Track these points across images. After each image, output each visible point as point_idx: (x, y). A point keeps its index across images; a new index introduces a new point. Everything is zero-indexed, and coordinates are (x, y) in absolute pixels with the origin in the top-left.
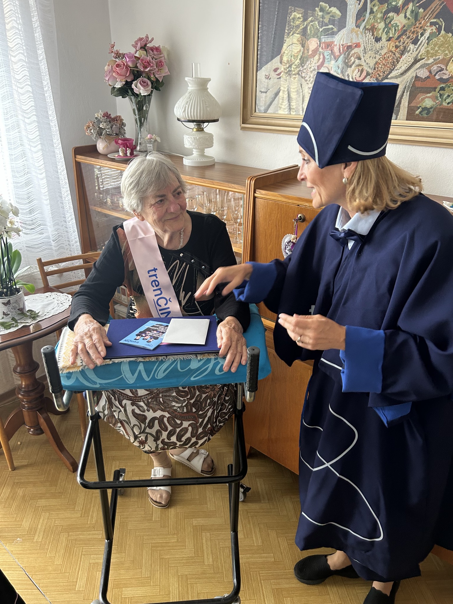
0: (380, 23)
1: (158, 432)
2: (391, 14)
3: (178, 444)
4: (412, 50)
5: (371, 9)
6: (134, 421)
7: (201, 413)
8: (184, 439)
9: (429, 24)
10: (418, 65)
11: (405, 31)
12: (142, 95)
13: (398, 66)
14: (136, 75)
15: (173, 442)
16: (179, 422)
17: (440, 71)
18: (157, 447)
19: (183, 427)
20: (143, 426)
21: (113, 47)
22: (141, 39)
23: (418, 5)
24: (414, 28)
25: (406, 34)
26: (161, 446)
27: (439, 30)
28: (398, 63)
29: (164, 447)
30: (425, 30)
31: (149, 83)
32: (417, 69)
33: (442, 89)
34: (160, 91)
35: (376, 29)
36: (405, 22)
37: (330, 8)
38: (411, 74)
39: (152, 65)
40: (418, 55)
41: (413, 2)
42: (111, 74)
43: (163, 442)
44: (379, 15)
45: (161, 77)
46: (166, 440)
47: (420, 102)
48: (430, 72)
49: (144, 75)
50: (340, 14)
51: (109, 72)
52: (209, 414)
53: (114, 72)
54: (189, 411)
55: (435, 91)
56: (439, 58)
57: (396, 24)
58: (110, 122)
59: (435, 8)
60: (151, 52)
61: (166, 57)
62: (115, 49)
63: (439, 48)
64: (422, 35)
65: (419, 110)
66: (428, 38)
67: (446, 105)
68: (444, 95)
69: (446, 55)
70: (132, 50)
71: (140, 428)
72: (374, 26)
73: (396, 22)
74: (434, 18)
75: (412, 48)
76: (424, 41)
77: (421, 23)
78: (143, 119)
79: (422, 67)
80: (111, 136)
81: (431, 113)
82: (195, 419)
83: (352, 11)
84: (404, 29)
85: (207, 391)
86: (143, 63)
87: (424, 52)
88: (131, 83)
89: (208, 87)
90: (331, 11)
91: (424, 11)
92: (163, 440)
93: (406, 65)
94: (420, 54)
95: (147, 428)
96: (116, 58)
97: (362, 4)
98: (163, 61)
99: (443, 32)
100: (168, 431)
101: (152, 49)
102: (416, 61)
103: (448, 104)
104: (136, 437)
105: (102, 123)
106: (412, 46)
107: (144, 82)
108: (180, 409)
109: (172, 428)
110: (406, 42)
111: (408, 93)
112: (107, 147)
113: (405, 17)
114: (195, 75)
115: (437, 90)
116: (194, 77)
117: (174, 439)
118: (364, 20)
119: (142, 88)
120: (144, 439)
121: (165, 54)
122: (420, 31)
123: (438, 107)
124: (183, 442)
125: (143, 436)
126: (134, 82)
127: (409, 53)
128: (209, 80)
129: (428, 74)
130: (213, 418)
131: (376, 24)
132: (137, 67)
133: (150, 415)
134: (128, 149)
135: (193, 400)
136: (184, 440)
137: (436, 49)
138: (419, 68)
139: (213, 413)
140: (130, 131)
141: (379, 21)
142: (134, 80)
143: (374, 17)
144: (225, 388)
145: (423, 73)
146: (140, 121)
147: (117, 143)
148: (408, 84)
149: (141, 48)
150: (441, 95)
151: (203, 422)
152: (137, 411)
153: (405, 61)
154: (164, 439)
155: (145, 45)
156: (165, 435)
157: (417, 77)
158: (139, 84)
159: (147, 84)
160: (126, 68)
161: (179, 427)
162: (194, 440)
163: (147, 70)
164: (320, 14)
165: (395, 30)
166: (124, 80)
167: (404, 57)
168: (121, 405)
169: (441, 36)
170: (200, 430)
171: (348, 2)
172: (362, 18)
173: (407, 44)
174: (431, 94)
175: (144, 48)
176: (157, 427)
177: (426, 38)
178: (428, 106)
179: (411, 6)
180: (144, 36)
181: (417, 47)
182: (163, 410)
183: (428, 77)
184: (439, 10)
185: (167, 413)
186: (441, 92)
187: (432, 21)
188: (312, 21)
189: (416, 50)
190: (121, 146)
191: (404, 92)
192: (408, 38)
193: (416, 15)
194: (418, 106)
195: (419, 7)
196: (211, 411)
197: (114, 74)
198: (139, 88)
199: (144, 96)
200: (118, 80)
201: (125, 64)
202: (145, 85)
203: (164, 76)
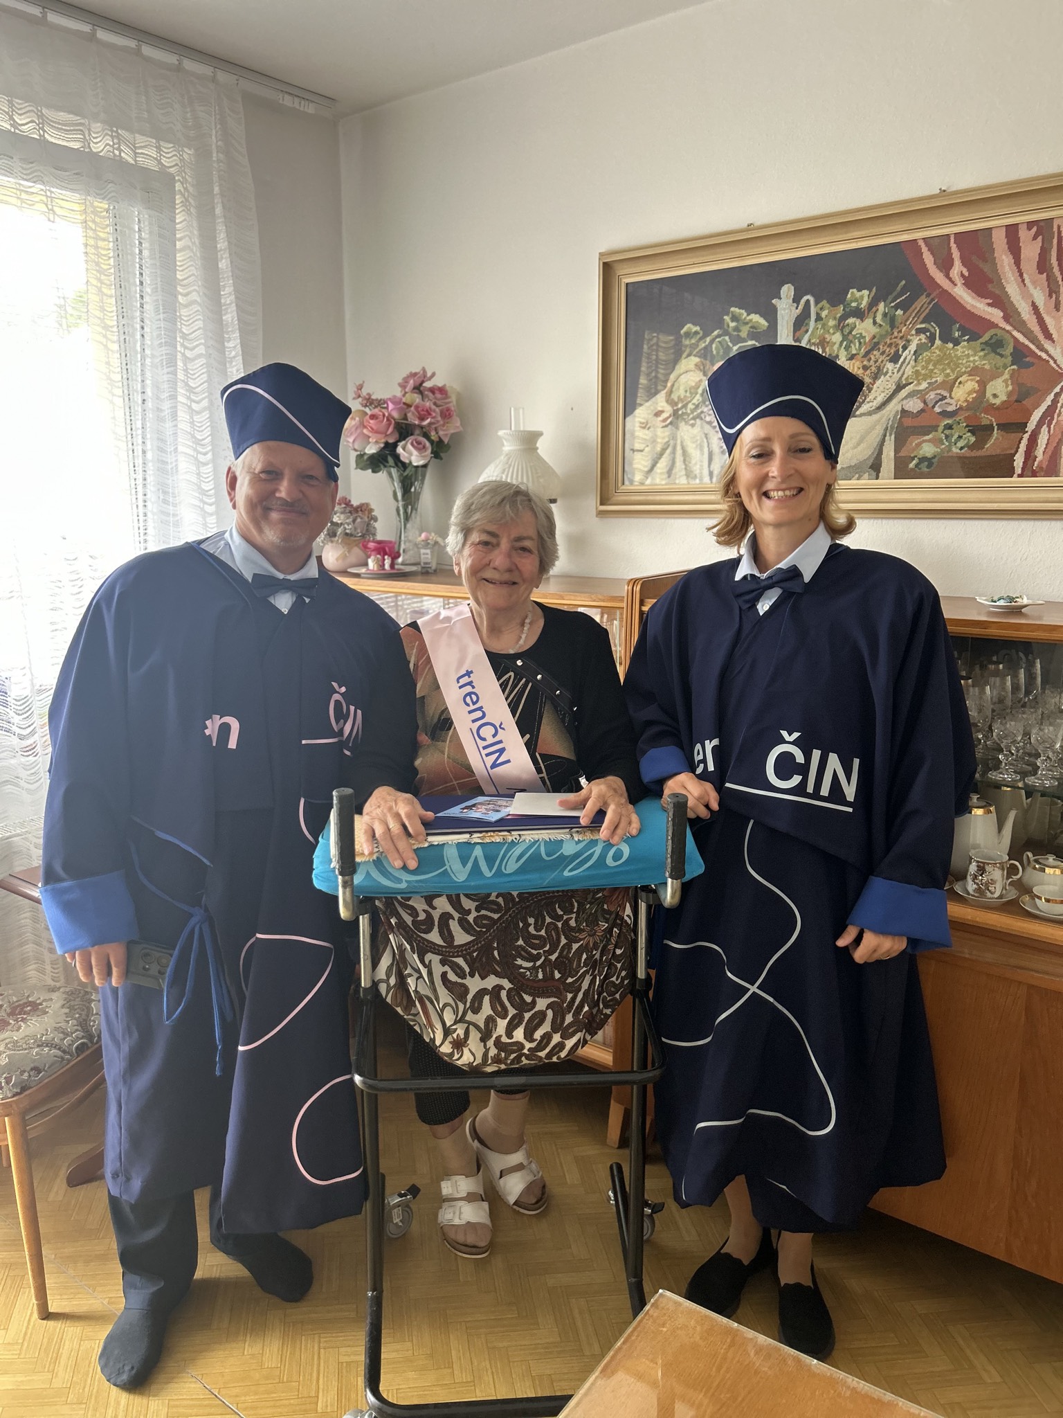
0: (834, 333)
1: (490, 1021)
2: (851, 320)
3: (528, 1045)
4: (890, 372)
5: (818, 314)
6: (444, 996)
7: (570, 980)
8: (538, 1035)
9: (913, 332)
10: (904, 393)
11: (877, 344)
12: (415, 464)
13: (871, 397)
14: (404, 431)
15: (517, 1043)
16: (528, 999)
17: (941, 400)
18: (485, 1055)
19: (536, 1009)
20: (461, 1007)
21: (360, 387)
22: (413, 375)
23: (892, 304)
24: (891, 339)
25: (879, 349)
26: (493, 1052)
27: (932, 339)
28: (870, 392)
29: (499, 1054)
30: (908, 341)
31: (428, 444)
32: (902, 400)
33: (950, 427)
34: (441, 459)
35: (828, 342)
36: (874, 330)
37: (748, 315)
38: (894, 406)
39: (434, 414)
40: (901, 378)
41: (885, 301)
42: (359, 431)
43: (498, 1043)
44: (832, 323)
45: (446, 435)
46: (505, 1039)
47: (914, 450)
48: (925, 402)
49: (417, 432)
50: (766, 324)
51: (357, 428)
52: (585, 985)
53: (365, 427)
54: (549, 978)
55: (937, 431)
56: (937, 381)
57: (861, 334)
58: (350, 512)
59: (921, 308)
60: (430, 395)
61: (455, 403)
62: (364, 392)
63: (935, 365)
64: (905, 348)
65: (914, 462)
66: (915, 352)
67: (958, 451)
68: (952, 436)
69: (948, 375)
70: (398, 392)
71: (456, 1012)
72: (824, 338)
73: (860, 331)
74: (922, 323)
75: (890, 368)
76: (909, 358)
77: (900, 331)
78: (410, 507)
79: (910, 395)
80: (352, 538)
81: (934, 465)
82: (558, 993)
83: (786, 318)
84: (875, 340)
85: (580, 937)
86: (418, 412)
87: (910, 373)
88: (395, 445)
89: (538, 445)
90: (751, 320)
91: (904, 314)
92: (499, 1038)
93: (883, 395)
94: (905, 376)
95: (469, 1011)
96: (366, 406)
97: (801, 307)
98: (453, 409)
99: (938, 342)
100: (508, 1018)
101: (432, 390)
102: (899, 388)
103: (961, 448)
104: (447, 1032)
106: (890, 366)
107: (419, 443)
108: (531, 974)
109: (515, 1012)
110: (880, 360)
111: (893, 436)
112: (344, 557)
113: (875, 323)
114: (515, 427)
115: (941, 428)
116: (513, 428)
117: (519, 1034)
118: (807, 331)
119: (415, 452)
120: (462, 1037)
121: (453, 398)
122: (902, 343)
123: (946, 454)
124: (536, 1043)
125: (462, 1029)
126: (401, 444)
127: (887, 376)
128: (540, 434)
129: (921, 405)
130: (593, 992)
131: (827, 336)
132: (405, 418)
133: (474, 984)
134: (386, 557)
135: (556, 955)
136: (539, 1038)
137: (931, 367)
138: (906, 398)
140: (383, 531)
141: (831, 331)
142: (400, 441)
143: (824, 326)
144: (615, 929)
145: (914, 405)
146: (406, 512)
147: (365, 547)
148: (890, 423)
149: (414, 388)
150: (947, 437)
151: (574, 999)
152: (452, 977)
153: (881, 389)
154: (501, 1036)
155: (421, 384)
156: (502, 1024)
157: (903, 411)
158: (409, 447)
159: (424, 447)
160: (388, 420)
161: (529, 1011)
162: (556, 1038)
163: (425, 423)
164: (733, 324)
165: (860, 343)
166: (383, 440)
167: (878, 383)
168: (422, 962)
169: (936, 348)
170: (569, 1018)
171: (778, 306)
172: (803, 329)
173: (882, 362)
174: (930, 436)
175: (418, 388)
176: (487, 1010)
177: (912, 352)
178: (929, 455)
179: (881, 306)
180: (416, 369)
181: (898, 366)
182: (498, 975)
183: (922, 411)
184: (927, 311)
185: (506, 980)
186: (947, 432)
187: (918, 326)
188: (718, 336)
189: (898, 371)
190: (373, 553)
191: (885, 436)
192: (883, 353)
193: (892, 321)
194: (912, 455)
195: (896, 308)
196: (588, 979)
197: (365, 431)
198: (411, 454)
199: (417, 467)
200: (370, 440)
201: (387, 414)
202: (420, 447)
203: (453, 434)
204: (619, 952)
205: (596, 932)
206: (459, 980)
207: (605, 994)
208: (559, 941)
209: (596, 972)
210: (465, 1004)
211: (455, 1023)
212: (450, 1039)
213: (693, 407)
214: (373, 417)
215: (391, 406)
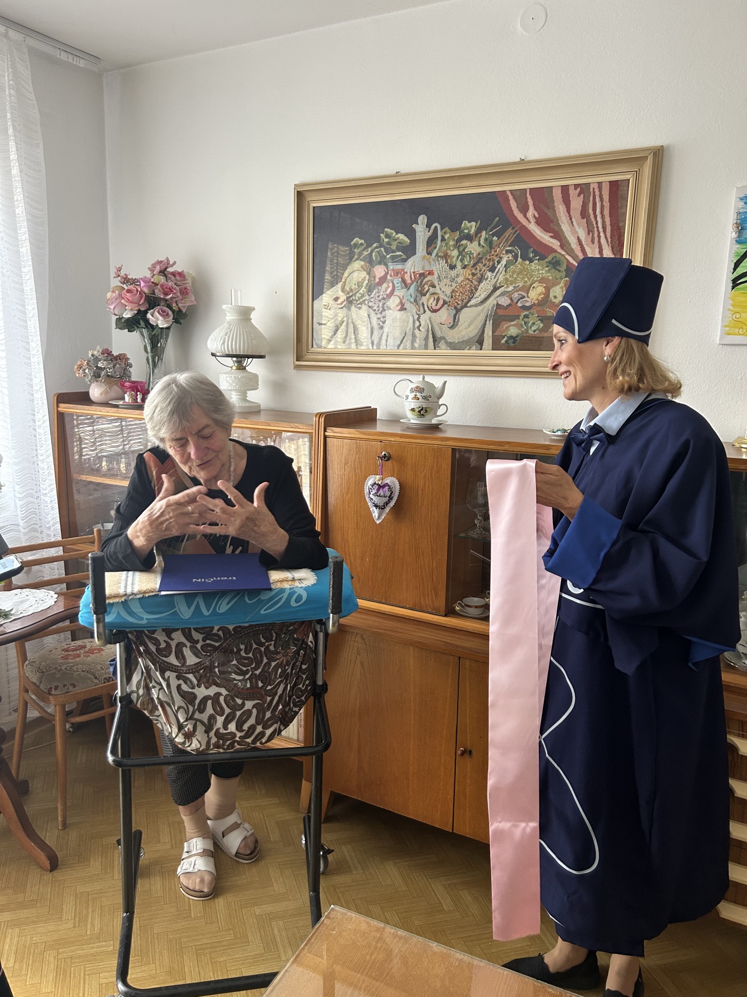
0: (453, 250)
1: (212, 718)
2: (464, 242)
3: (239, 734)
4: (489, 278)
5: (443, 236)
6: (179, 701)
7: (269, 688)
8: (246, 727)
9: (504, 252)
10: (498, 292)
11: (481, 258)
12: (161, 327)
13: (477, 294)
14: (152, 302)
15: (231, 732)
16: (239, 701)
17: (522, 298)
18: (208, 743)
19: (245, 708)
20: (191, 709)
21: (119, 270)
22: (160, 263)
23: (491, 233)
24: (490, 256)
25: (482, 262)
26: (214, 740)
27: (516, 257)
28: (476, 291)
29: (218, 742)
30: (501, 258)
31: (170, 312)
32: (497, 297)
33: (526, 316)
34: (181, 324)
35: (449, 256)
36: (479, 249)
37: (396, 234)
38: (492, 302)
39: (175, 291)
40: (496, 282)
41: (486, 230)
42: (118, 301)
43: (217, 733)
44: (452, 243)
45: (184, 307)
46: (222, 731)
47: (505, 331)
48: (511, 299)
49: (162, 303)
50: (409, 241)
51: (116, 299)
52: (280, 691)
53: (123, 298)
54: (254, 687)
55: (519, 319)
56: (519, 286)
57: (471, 251)
58: (111, 360)
59: (509, 236)
60: (172, 277)
61: (190, 284)
62: (122, 273)
63: (517, 275)
64: (499, 262)
65: (505, 339)
66: (505, 265)
67: (532, 333)
68: (529, 323)
69: (526, 282)
70: (148, 274)
71: (187, 712)
72: (447, 253)
73: (470, 250)
74: (509, 246)
75: (489, 276)
76: (501, 269)
77: (496, 251)
78: (157, 357)
79: (502, 294)
80: (112, 379)
81: (518, 341)
82: (262, 698)
83: (422, 238)
84: (480, 256)
85: (277, 657)
86: (163, 289)
87: (502, 279)
88: (146, 312)
89: (251, 317)
90: (398, 238)
91: (498, 239)
92: (218, 730)
93: (485, 293)
94: (499, 281)
95: (197, 712)
96: (124, 283)
97: (431, 231)
98: (189, 288)
99: (519, 260)
100: (225, 716)
101: (174, 274)
102: (495, 289)
103: (534, 331)
104: (180, 727)
105: (102, 361)
106: (489, 274)
107: (164, 312)
108: (242, 684)
109: (230, 711)
111: (491, 322)
112: (106, 392)
113: (479, 244)
114: (235, 303)
115: (521, 317)
116: (233, 304)
117: (232, 727)
118: (435, 248)
119: (161, 318)
120: (192, 730)
121: (189, 281)
122: (497, 259)
123: (524, 335)
124: (244, 732)
125: (191, 724)
126: (150, 312)
127: (487, 281)
128: (254, 309)
129: (509, 301)
130: (286, 696)
131: (448, 251)
132: (153, 293)
133: (201, 692)
134: (138, 393)
135: (260, 670)
136: (247, 729)
137: (515, 276)
138: (499, 296)
139: (285, 688)
140: (137, 373)
141: (452, 248)
142: (149, 309)
143: (446, 244)
144: (302, 651)
145: (505, 301)
146: (153, 361)
147: (123, 386)
148: (490, 312)
149: (160, 272)
150: (525, 323)
151: (272, 701)
152: (185, 687)
153: (484, 289)
154: (219, 728)
155: (165, 269)
156: (220, 720)
157: (498, 305)
158: (156, 313)
159: (168, 314)
160: (140, 294)
161: (240, 710)
162: (259, 729)
163: (168, 297)
164: (386, 240)
165: (470, 258)
166: (136, 309)
167: (482, 285)
168: (164, 678)
169: (519, 264)
170: (268, 714)
171: (416, 229)
172: (433, 246)
173: (484, 271)
174: (515, 322)
175: (163, 272)
176: (209, 710)
177: (503, 265)
178: (514, 335)
179: (484, 233)
180: (162, 259)
181: (494, 274)
182: (218, 685)
183: (510, 305)
184: (513, 238)
185: (224, 689)
186: (526, 320)
187: (507, 248)
188: (376, 248)
189: (495, 278)
190: (128, 390)
191: (486, 321)
192: (485, 265)
193: (490, 244)
194: (504, 335)
195: (493, 235)
196: (282, 686)
197: (123, 301)
198: (157, 319)
199: (162, 328)
200: (127, 308)
201: (139, 290)
202: (164, 315)
203: (189, 306)
204: (304, 667)
205: (288, 653)
206: (190, 690)
207: (294, 697)
208: (262, 661)
209: (288, 681)
210: (194, 707)
211: (186, 721)
212: (183, 732)
213: (360, 296)
214: (129, 291)
215: (142, 284)
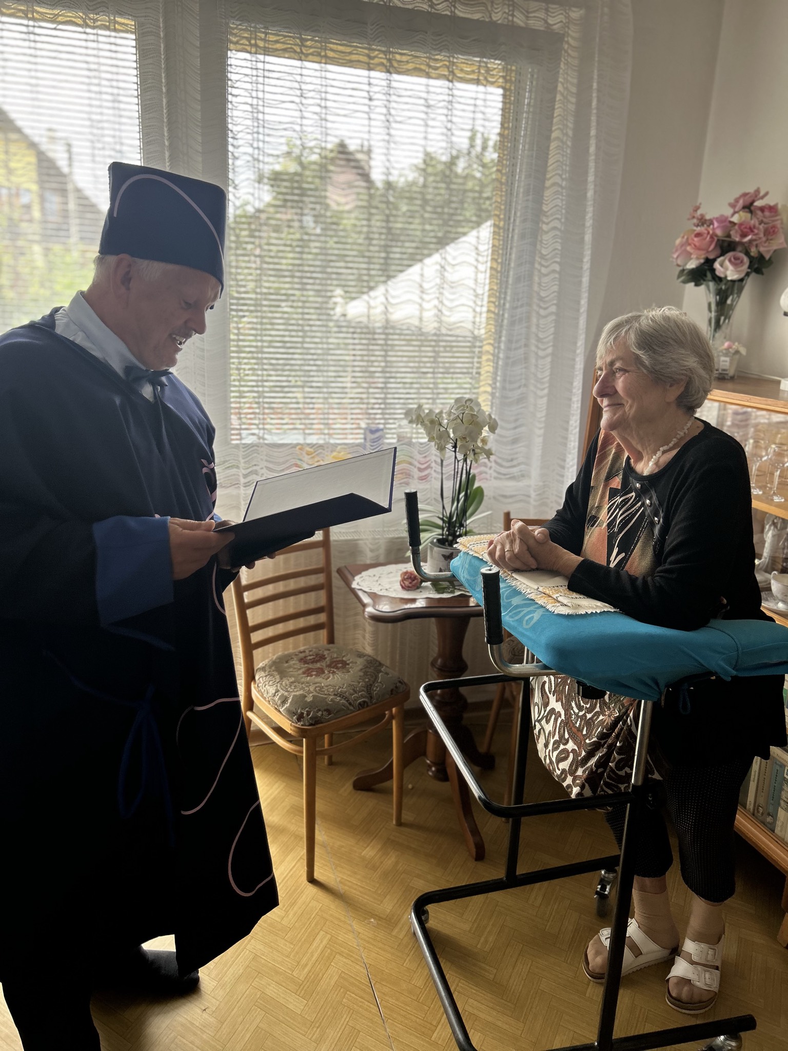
1: (550, 735)
12: (729, 278)
21: (697, 209)
45: (768, 251)
49: (739, 248)
51: (682, 246)
53: (690, 244)
60: (759, 213)
62: (700, 213)
78: (722, 318)
86: (742, 230)
88: (714, 260)
96: (697, 225)
107: (737, 259)
126: (719, 260)
132: (729, 236)
142: (719, 257)
146: (717, 322)
149: (744, 208)
155: (752, 203)
158: (727, 263)
159: (742, 262)
160: (712, 237)
163: (746, 239)
166: (703, 256)
175: (748, 207)
176: (551, 725)
180: (750, 190)
197: (688, 248)
198: (727, 269)
199: (733, 281)
200: (692, 256)
201: (711, 232)
202: (736, 262)
214: (698, 235)
215: (716, 224)
